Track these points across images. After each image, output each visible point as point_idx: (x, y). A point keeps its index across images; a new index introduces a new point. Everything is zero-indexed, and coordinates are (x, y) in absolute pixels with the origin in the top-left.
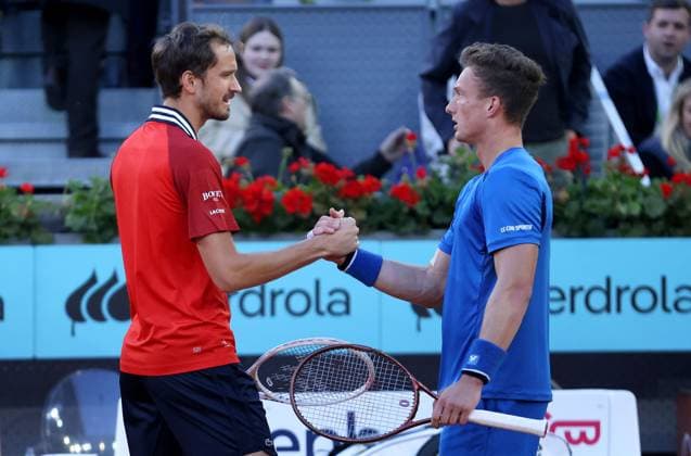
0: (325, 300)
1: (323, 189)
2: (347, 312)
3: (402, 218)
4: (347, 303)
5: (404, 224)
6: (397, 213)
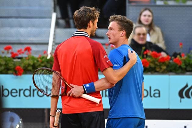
0: (153, 93)
1: (154, 59)
2: (159, 96)
3: (177, 68)
4: (159, 94)
5: (178, 70)
6: (176, 67)
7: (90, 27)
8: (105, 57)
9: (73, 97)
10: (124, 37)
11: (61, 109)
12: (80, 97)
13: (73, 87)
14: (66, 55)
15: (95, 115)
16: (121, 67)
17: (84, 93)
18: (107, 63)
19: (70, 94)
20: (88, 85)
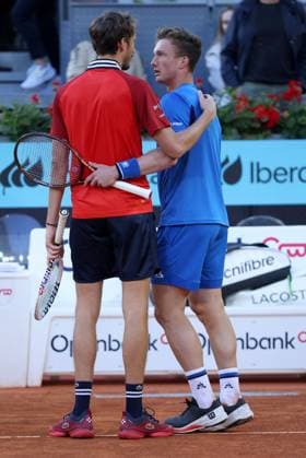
7: (122, 50)
8: (155, 107)
9: (97, 187)
10: (186, 70)
11: (69, 209)
12: (111, 188)
13: (96, 169)
14: (78, 106)
15: (139, 222)
16: (187, 127)
17: (120, 179)
18: (160, 119)
19: (90, 182)
20: (125, 164)
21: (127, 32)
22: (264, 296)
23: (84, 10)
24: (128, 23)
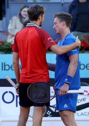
21: (42, 13)
22: (82, 113)
23: (15, 4)
24: (42, 9)
